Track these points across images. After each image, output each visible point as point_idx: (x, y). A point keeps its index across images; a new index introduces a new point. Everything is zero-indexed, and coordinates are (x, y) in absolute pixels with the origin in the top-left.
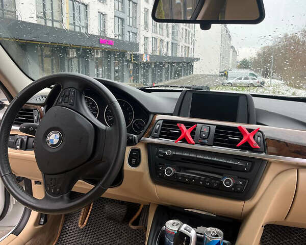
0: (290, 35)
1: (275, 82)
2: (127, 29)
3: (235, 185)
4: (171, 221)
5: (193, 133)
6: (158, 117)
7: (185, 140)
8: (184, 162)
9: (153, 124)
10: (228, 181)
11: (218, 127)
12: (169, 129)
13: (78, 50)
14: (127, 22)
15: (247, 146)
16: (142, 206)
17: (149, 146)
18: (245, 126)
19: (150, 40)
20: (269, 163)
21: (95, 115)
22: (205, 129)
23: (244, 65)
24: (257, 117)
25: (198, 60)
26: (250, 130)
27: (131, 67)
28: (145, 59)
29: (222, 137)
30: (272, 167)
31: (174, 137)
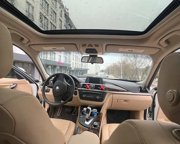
0: (114, 63)
1: (111, 76)
2: (67, 60)
3: (99, 98)
4: (85, 108)
5: (90, 87)
6: (81, 83)
7: (88, 88)
8: (87, 93)
9: (80, 85)
10: (98, 97)
11: (95, 85)
12: (84, 86)
13: (52, 66)
14: (67, 58)
15: (102, 89)
16: (76, 107)
17: (79, 90)
18: (101, 85)
19: (74, 63)
20: (107, 93)
21: (67, 82)
22: (93, 86)
23: (102, 71)
24: (104, 83)
25: (89, 69)
26: (102, 86)
27: (68, 72)
28: (73, 69)
29: (96, 87)
30: (107, 94)
31: (85, 88)
